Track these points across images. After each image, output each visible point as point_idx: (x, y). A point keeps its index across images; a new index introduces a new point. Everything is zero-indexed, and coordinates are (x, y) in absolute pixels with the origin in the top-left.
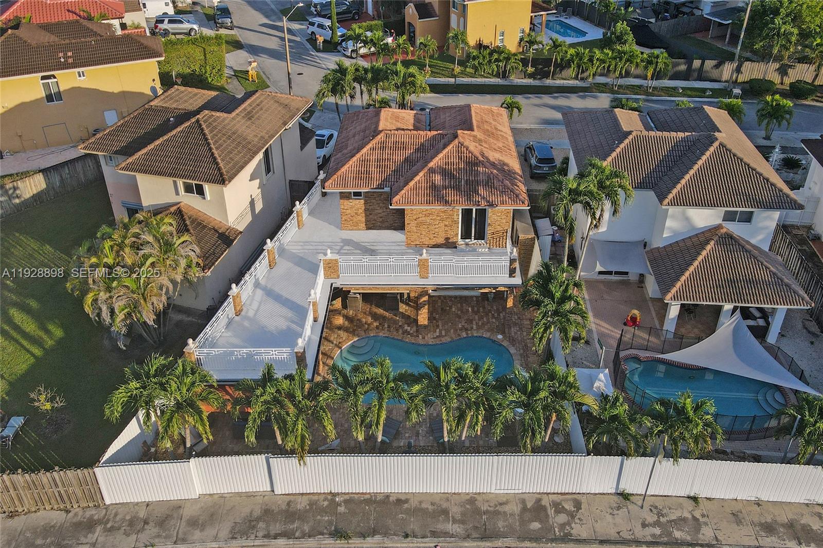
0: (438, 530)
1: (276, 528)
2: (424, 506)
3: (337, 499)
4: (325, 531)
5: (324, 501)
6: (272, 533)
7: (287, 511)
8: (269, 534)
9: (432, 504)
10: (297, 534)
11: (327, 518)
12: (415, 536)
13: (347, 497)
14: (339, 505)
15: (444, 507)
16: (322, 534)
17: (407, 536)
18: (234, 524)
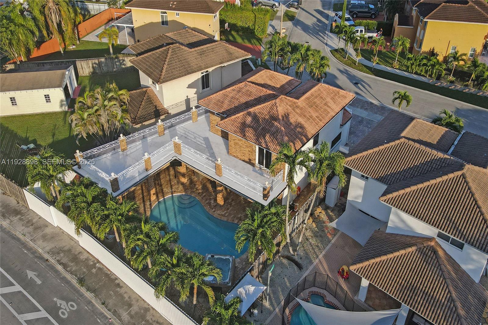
0: (118, 312)
1: (64, 260)
2: (125, 295)
3: (97, 265)
4: (78, 276)
5: (92, 261)
6: (62, 261)
7: (76, 255)
8: (60, 260)
9: (129, 298)
10: (68, 269)
11: (85, 270)
12: (106, 307)
13: (101, 266)
14: (95, 268)
15: (132, 303)
16: (76, 276)
17: (103, 304)
18: (54, 247)
